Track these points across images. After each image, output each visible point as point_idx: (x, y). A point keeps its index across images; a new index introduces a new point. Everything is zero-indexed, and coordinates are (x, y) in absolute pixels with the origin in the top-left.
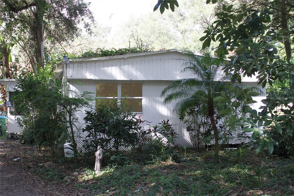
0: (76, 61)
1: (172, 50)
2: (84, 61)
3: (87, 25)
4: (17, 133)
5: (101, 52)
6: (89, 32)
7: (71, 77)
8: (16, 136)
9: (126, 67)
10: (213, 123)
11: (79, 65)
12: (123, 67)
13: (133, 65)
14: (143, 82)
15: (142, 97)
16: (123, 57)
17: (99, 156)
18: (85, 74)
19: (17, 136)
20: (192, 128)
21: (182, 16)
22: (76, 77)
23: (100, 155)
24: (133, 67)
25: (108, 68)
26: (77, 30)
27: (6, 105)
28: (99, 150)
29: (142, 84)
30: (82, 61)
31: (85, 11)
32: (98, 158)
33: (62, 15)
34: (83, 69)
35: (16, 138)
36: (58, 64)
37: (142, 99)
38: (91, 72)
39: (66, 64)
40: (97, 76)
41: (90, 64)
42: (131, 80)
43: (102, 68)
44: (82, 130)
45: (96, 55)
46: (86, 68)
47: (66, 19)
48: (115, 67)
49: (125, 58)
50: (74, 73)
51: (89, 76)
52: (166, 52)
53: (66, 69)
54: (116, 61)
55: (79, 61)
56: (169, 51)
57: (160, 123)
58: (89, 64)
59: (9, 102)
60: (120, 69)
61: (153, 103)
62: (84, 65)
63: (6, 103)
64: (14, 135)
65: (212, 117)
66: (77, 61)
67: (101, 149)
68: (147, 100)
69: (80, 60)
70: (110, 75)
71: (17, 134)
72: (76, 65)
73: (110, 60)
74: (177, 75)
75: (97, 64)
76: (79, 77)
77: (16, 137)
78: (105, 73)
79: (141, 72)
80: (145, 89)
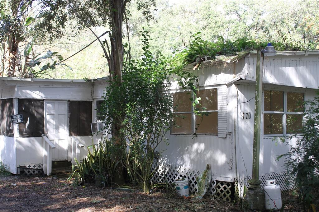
4: (30, 166)
8: (28, 170)
19: (30, 170)
27: (13, 120)
29: (304, 94)
35: (28, 174)
49: (306, 55)
54: (293, 60)
59: (17, 115)
60: (296, 70)
63: (13, 117)
64: (25, 170)
71: (30, 168)
77: (29, 172)
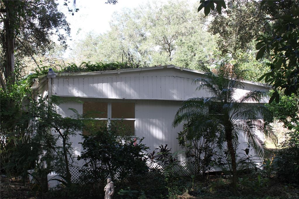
0: (61, 76)
1: (169, 66)
2: (71, 76)
3: (61, 38)
5: (86, 66)
6: (64, 45)
7: (56, 93)
9: (118, 84)
10: (231, 149)
11: (65, 80)
12: (115, 83)
13: (126, 82)
14: (136, 101)
15: (134, 118)
16: (116, 72)
17: (110, 191)
18: (72, 91)
20: (192, 153)
21: (142, 36)
22: (61, 94)
23: (110, 189)
24: (126, 83)
25: (99, 84)
26: (49, 43)
28: (109, 184)
29: (135, 103)
30: (68, 76)
31: (60, 22)
32: (109, 194)
33: (32, 25)
34: (70, 85)
36: (40, 78)
37: (134, 121)
38: (79, 89)
39: (52, 79)
40: (86, 94)
41: (78, 79)
42: (124, 99)
43: (91, 85)
44: (77, 157)
45: (80, 70)
46: (74, 84)
47: (37, 30)
48: (106, 83)
49: (118, 73)
50: (59, 89)
51: (77, 93)
52: (163, 68)
53: (51, 84)
54: (107, 77)
55: (66, 76)
56: (166, 67)
57: (157, 149)
58: (76, 80)
60: (112, 86)
61: (146, 126)
62: (71, 80)
65: (230, 141)
66: (64, 76)
67: (111, 182)
68: (140, 122)
69: (67, 74)
70: (101, 93)
72: (61, 80)
73: (102, 75)
74: (174, 94)
75: (86, 79)
76: (64, 94)
78: (94, 90)
79: (135, 90)
80: (138, 109)
